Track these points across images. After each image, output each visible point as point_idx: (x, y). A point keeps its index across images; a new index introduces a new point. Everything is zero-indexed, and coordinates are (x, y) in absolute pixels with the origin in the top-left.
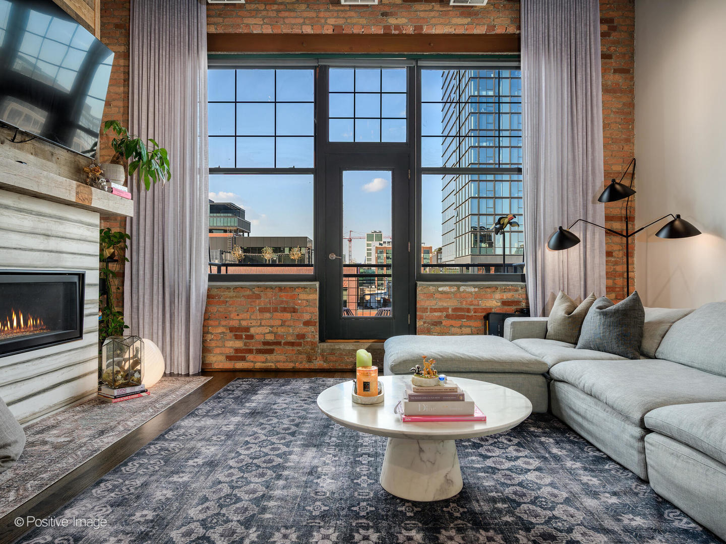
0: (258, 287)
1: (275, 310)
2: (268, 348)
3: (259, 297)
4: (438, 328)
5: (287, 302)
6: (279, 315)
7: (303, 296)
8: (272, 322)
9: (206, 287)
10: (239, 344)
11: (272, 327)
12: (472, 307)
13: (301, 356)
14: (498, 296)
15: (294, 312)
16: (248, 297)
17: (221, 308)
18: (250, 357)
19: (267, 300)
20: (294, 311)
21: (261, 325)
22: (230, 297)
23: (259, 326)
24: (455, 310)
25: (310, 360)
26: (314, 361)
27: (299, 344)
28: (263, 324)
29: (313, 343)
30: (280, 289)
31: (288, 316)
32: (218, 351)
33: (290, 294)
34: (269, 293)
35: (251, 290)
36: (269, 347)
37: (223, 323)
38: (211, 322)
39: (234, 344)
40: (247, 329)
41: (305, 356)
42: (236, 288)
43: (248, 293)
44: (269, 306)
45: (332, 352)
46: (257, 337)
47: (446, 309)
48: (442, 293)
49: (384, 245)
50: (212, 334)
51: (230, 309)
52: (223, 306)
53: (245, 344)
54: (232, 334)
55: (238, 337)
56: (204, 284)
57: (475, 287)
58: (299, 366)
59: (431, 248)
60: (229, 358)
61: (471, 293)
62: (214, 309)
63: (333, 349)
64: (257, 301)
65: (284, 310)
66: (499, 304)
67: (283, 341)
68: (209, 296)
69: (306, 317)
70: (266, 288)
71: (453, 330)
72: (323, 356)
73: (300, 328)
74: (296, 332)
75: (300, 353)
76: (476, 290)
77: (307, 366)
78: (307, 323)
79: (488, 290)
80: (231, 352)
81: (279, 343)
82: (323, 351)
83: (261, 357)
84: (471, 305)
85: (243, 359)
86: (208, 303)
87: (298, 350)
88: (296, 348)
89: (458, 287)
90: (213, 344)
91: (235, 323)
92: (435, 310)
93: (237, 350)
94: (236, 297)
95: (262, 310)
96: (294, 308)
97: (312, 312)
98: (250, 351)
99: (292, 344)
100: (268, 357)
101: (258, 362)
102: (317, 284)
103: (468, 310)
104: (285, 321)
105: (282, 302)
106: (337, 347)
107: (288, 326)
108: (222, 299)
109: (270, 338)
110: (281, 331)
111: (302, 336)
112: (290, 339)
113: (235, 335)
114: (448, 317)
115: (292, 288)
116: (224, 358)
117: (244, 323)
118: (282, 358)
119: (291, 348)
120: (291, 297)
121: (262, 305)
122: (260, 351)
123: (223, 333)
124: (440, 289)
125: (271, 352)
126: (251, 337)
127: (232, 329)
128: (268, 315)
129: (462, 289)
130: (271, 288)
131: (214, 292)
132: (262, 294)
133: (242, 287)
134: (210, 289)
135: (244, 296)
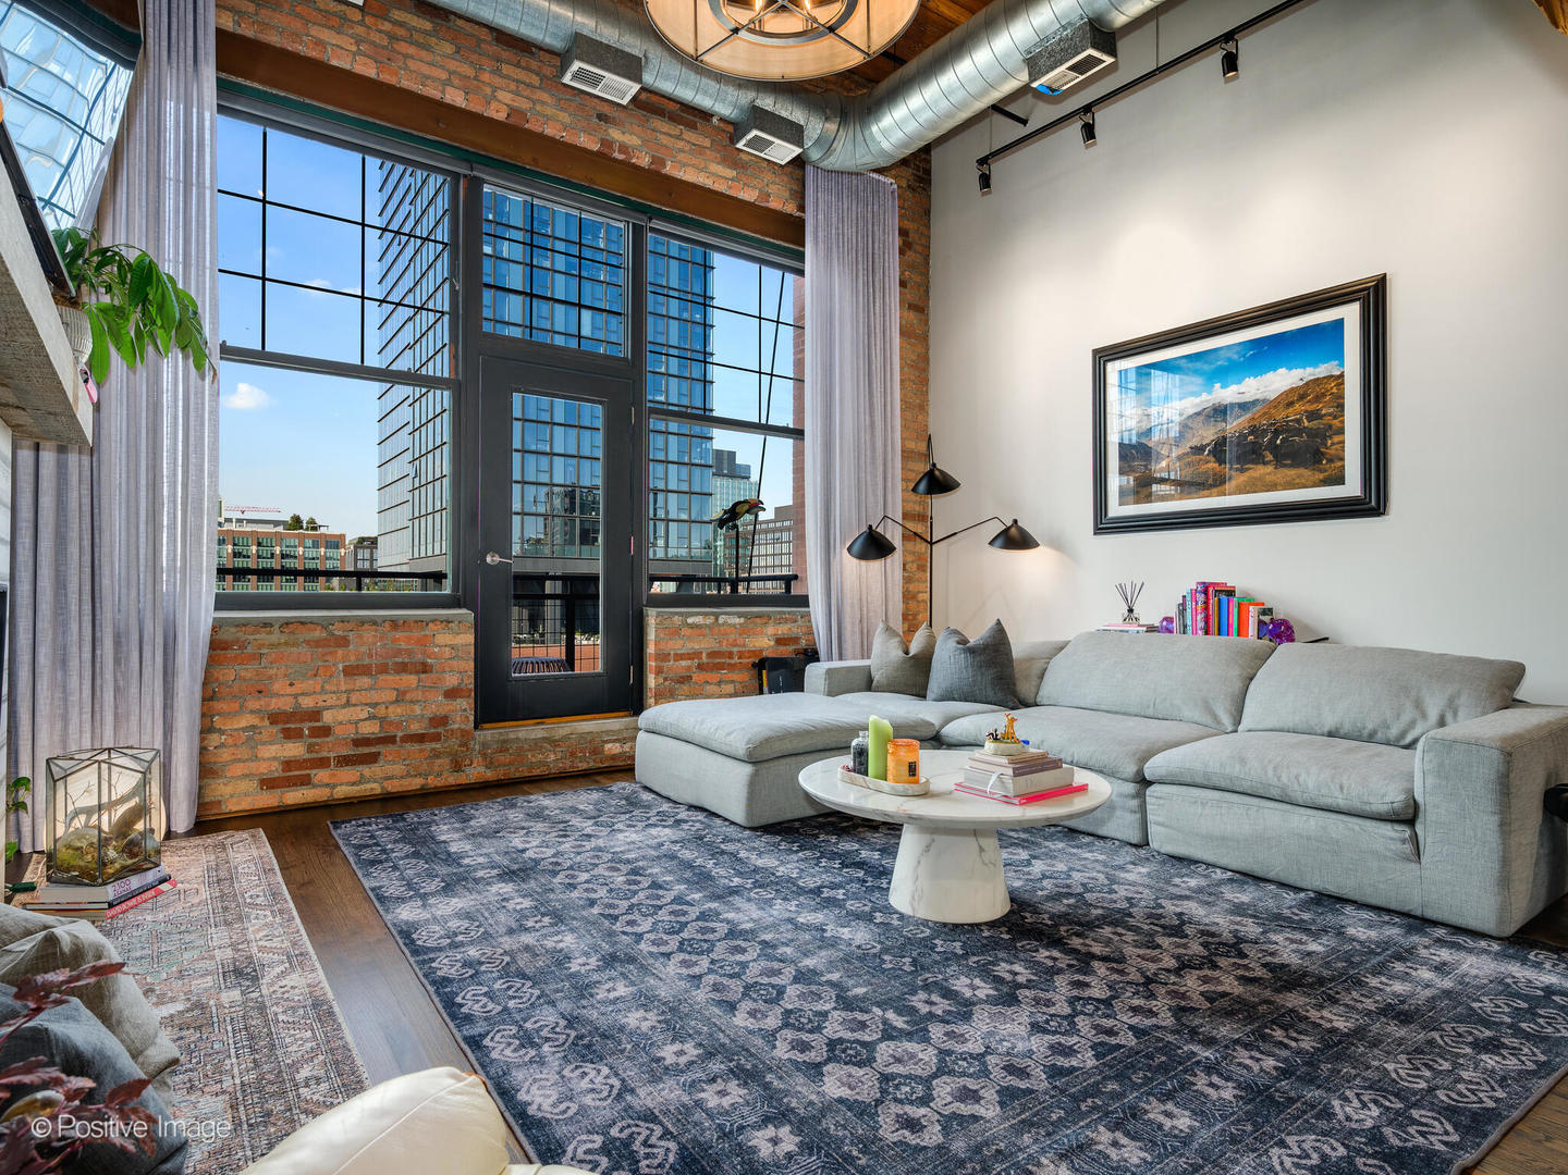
0: (343, 620)
1: (383, 669)
2: (364, 751)
3: (343, 642)
4: (685, 687)
5: (409, 652)
6: (391, 679)
7: (444, 638)
8: (374, 696)
9: (210, 621)
10: (295, 750)
11: (374, 705)
12: (735, 649)
13: (439, 761)
14: (770, 630)
15: (425, 672)
16: (317, 643)
17: (248, 671)
18: (321, 775)
19: (363, 649)
20: (425, 668)
21: (348, 704)
22: (272, 646)
23: (344, 707)
24: (712, 654)
25: (457, 767)
26: (467, 769)
27: (436, 738)
28: (353, 701)
29: (464, 733)
30: (395, 624)
31: (411, 680)
32: (238, 769)
33: (416, 634)
34: (368, 634)
35: (324, 628)
36: (366, 750)
37: (253, 704)
38: (218, 705)
39: (277, 751)
40: (315, 715)
41: (447, 760)
42: (287, 623)
43: (318, 634)
44: (367, 661)
45: (504, 746)
46: (338, 731)
47: (697, 654)
48: (692, 626)
49: (226, 527)
50: (221, 732)
51: (272, 672)
52: (253, 666)
53: (310, 748)
54: (275, 729)
55: (289, 735)
56: (207, 614)
57: (740, 615)
58: (433, 782)
59: (342, 537)
60: (268, 783)
61: (734, 626)
62: (227, 674)
63: (504, 741)
64: (340, 652)
65: (403, 668)
66: (772, 643)
67: (400, 734)
69: (451, 681)
70: (362, 622)
71: (710, 689)
72: (484, 756)
73: (438, 704)
74: (428, 714)
75: (436, 755)
76: (742, 620)
77: (452, 779)
78: (451, 694)
79: (758, 620)
80: (275, 770)
81: (390, 740)
82: (484, 745)
83: (350, 773)
84: (735, 646)
85: (305, 781)
87: (433, 749)
88: (428, 746)
89: (716, 616)
90: (225, 755)
91: (284, 704)
92: (680, 657)
93: (288, 764)
94: (286, 644)
95: (350, 672)
96: (424, 664)
97: (461, 672)
98: (323, 763)
99: (420, 738)
100: (366, 770)
101: (344, 784)
102: (470, 613)
103: (730, 655)
104: (404, 693)
105: (399, 652)
106: (512, 736)
107: (412, 702)
108: (250, 650)
109: (370, 729)
110: (395, 712)
111: (442, 721)
112: (416, 728)
113: (284, 731)
114: (700, 667)
115: (421, 623)
116: (256, 783)
117: (307, 703)
118: (397, 769)
119: (417, 746)
120: (419, 641)
121: (352, 660)
122: (345, 761)
123: (253, 727)
124: (690, 620)
125: (372, 759)
126: (326, 731)
127: (275, 718)
128: (364, 681)
129: (721, 620)
130: (374, 622)
131: (228, 634)
132: (351, 636)
133: (302, 622)
134: (217, 626)
135: (307, 642)
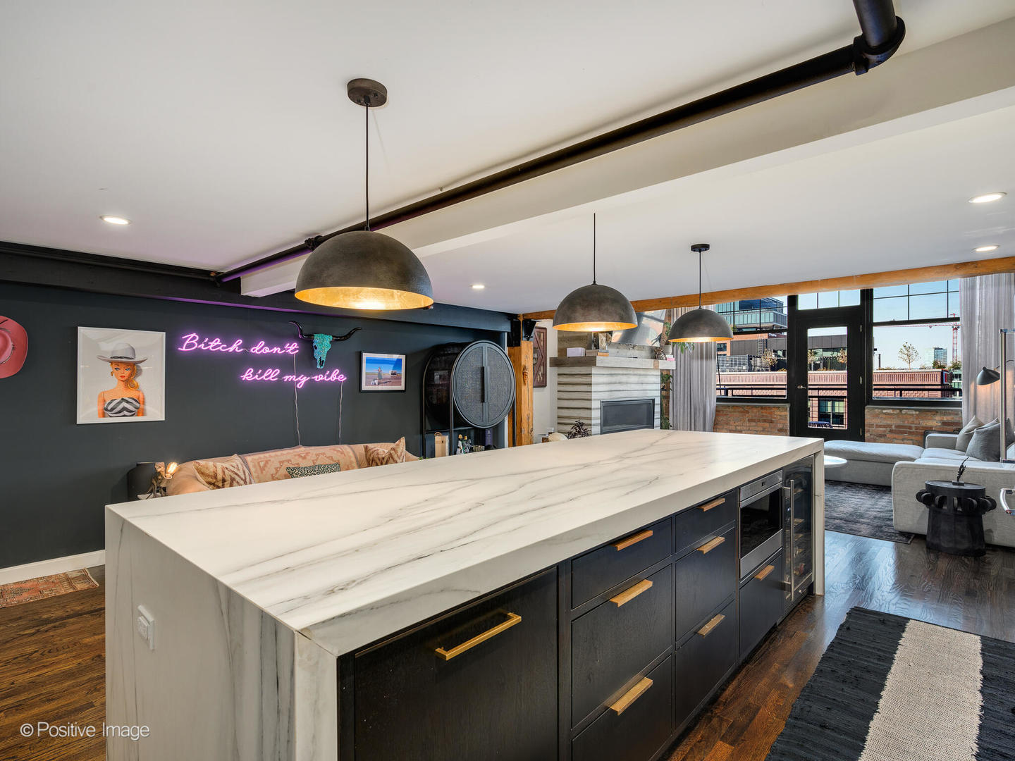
0: (748, 406)
1: (759, 421)
3: (748, 412)
4: (883, 439)
5: (766, 416)
6: (761, 424)
7: (777, 413)
8: (756, 428)
9: (715, 405)
11: (756, 431)
12: (913, 425)
14: (938, 418)
16: (741, 412)
17: (724, 418)
19: (753, 414)
20: (772, 422)
22: (730, 412)
23: (748, 430)
24: (896, 427)
28: (750, 429)
30: (762, 408)
31: (767, 425)
33: (768, 411)
34: (755, 410)
37: (726, 427)
38: (718, 426)
42: (733, 406)
43: (741, 409)
44: (754, 418)
47: (890, 426)
48: (886, 414)
51: (730, 419)
56: (714, 403)
57: (916, 410)
61: (912, 415)
62: (721, 418)
64: (747, 415)
65: (765, 421)
66: (940, 424)
68: (717, 411)
69: (780, 426)
70: (753, 407)
71: (896, 440)
73: (776, 433)
76: (917, 413)
78: (780, 430)
84: (913, 424)
86: (717, 415)
89: (901, 410)
92: (880, 426)
94: (733, 412)
95: (749, 421)
96: (771, 420)
102: (788, 406)
103: (910, 428)
108: (725, 413)
114: (891, 431)
115: (769, 407)
120: (769, 413)
121: (750, 418)
124: (884, 411)
128: (754, 424)
129: (904, 412)
130: (756, 407)
131: (720, 408)
132: (750, 411)
133: (737, 406)
134: (717, 406)
135: (739, 412)
